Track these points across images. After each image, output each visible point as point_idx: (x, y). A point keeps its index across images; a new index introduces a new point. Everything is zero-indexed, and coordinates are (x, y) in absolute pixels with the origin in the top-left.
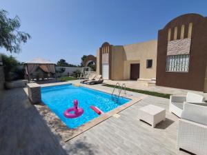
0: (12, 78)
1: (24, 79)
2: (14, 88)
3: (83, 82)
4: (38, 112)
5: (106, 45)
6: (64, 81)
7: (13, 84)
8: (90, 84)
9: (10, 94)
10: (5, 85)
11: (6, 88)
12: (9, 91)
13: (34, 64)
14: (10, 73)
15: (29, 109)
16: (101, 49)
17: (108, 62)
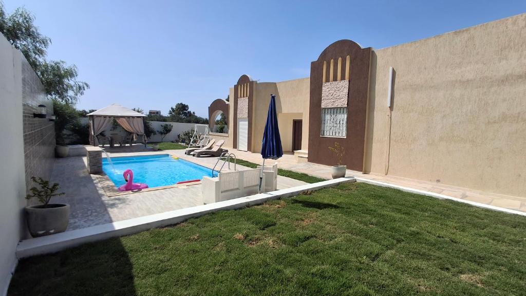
0: (67, 141)
1: (88, 143)
2: (69, 156)
3: (188, 153)
4: (92, 180)
5: (244, 80)
6: (159, 150)
7: (68, 149)
8: (200, 155)
9: (62, 163)
10: (56, 150)
11: (58, 155)
12: (61, 160)
13: (105, 117)
14: (65, 132)
15: (85, 177)
16: (236, 88)
17: (246, 116)
